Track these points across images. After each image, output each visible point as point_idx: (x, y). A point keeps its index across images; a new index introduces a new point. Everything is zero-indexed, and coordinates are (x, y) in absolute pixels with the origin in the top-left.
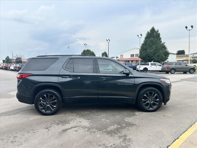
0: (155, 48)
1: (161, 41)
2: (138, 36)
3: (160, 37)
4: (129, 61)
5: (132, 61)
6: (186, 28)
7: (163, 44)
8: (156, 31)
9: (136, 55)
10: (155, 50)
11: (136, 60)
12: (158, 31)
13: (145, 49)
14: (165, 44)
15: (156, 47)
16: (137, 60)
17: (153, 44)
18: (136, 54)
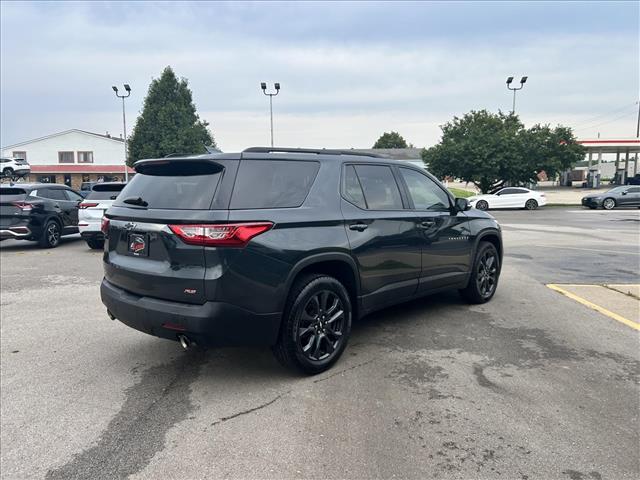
0: (185, 138)
1: (197, 118)
2: (115, 89)
3: (193, 102)
4: (53, 178)
5: (67, 177)
6: (264, 87)
7: (201, 126)
8: (180, 81)
9: (82, 156)
10: (186, 144)
11: (84, 175)
12: (185, 85)
13: (152, 139)
14: (207, 128)
15: (187, 135)
16: (88, 175)
17: (177, 123)
18: (79, 153)
